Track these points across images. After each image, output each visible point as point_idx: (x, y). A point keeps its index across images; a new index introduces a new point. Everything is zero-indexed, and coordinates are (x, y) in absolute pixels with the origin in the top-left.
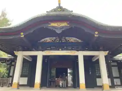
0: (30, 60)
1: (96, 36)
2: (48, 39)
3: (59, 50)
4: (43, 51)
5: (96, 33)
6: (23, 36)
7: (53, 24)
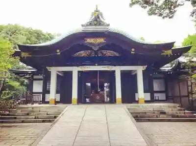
0: (61, 75)
1: (132, 52)
2: (83, 53)
3: (95, 65)
4: (78, 66)
6: (59, 54)
7: (89, 40)
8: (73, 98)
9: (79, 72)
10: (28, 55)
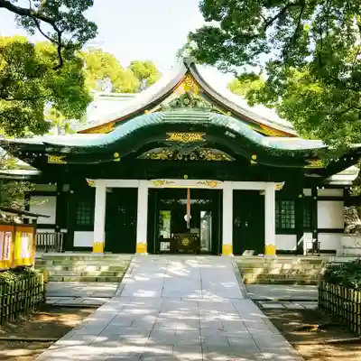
1: (252, 162)
2: (160, 154)
3: (183, 178)
4: (148, 179)
5: (254, 157)
6: (119, 160)
7: (174, 137)
8: (138, 242)
9: (151, 191)
10: (60, 162)
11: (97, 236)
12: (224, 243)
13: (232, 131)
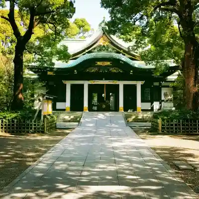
1: (131, 73)
3: (102, 80)
4: (88, 81)
5: (131, 71)
6: (76, 73)
7: (99, 63)
8: (84, 106)
9: (89, 85)
10: (53, 74)
11: (68, 104)
12: (120, 106)
13: (122, 61)
